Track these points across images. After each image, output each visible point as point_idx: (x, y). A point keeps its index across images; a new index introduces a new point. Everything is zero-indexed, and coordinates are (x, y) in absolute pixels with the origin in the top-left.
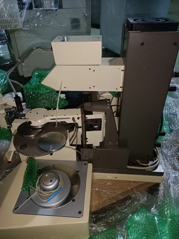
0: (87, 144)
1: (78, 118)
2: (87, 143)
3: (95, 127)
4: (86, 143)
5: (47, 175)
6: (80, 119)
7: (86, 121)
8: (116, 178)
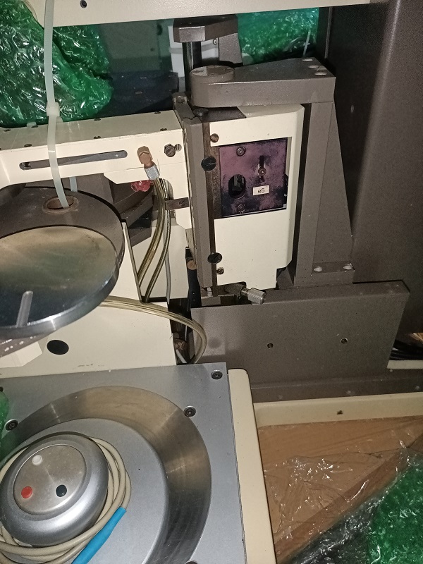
0: (219, 284)
1: (170, 150)
2: (222, 280)
3: (256, 191)
4: (215, 280)
5: (37, 460)
6: (180, 154)
7: (213, 160)
8: (340, 413)
